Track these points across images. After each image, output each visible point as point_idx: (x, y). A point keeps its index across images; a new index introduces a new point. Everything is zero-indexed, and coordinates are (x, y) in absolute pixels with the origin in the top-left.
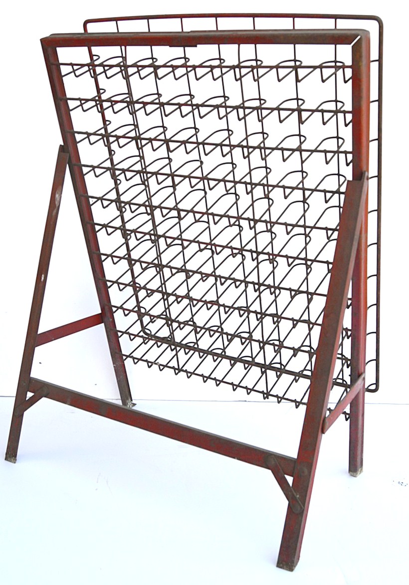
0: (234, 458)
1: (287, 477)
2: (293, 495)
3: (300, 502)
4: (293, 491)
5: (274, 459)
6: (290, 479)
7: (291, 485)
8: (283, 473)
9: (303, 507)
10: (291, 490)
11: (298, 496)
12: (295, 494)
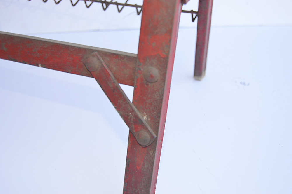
0: (37, 65)
1: (123, 87)
2: (136, 117)
3: (149, 128)
4: (136, 110)
5: (99, 59)
6: (128, 91)
7: (131, 99)
8: (116, 81)
9: (154, 135)
10: (132, 108)
11: (145, 118)
12: (139, 114)
